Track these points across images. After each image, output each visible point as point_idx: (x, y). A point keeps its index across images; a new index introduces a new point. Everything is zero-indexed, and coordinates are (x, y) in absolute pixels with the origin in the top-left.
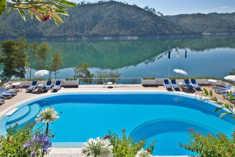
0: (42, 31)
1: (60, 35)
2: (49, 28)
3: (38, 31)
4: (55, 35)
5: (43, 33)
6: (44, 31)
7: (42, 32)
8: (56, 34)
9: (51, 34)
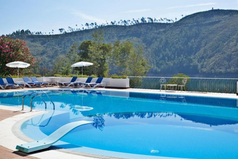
0: (198, 64)
1: (229, 70)
2: (210, 57)
3: (191, 63)
4: (218, 70)
5: (199, 67)
6: (202, 63)
7: (197, 66)
8: (221, 69)
9: (212, 69)
